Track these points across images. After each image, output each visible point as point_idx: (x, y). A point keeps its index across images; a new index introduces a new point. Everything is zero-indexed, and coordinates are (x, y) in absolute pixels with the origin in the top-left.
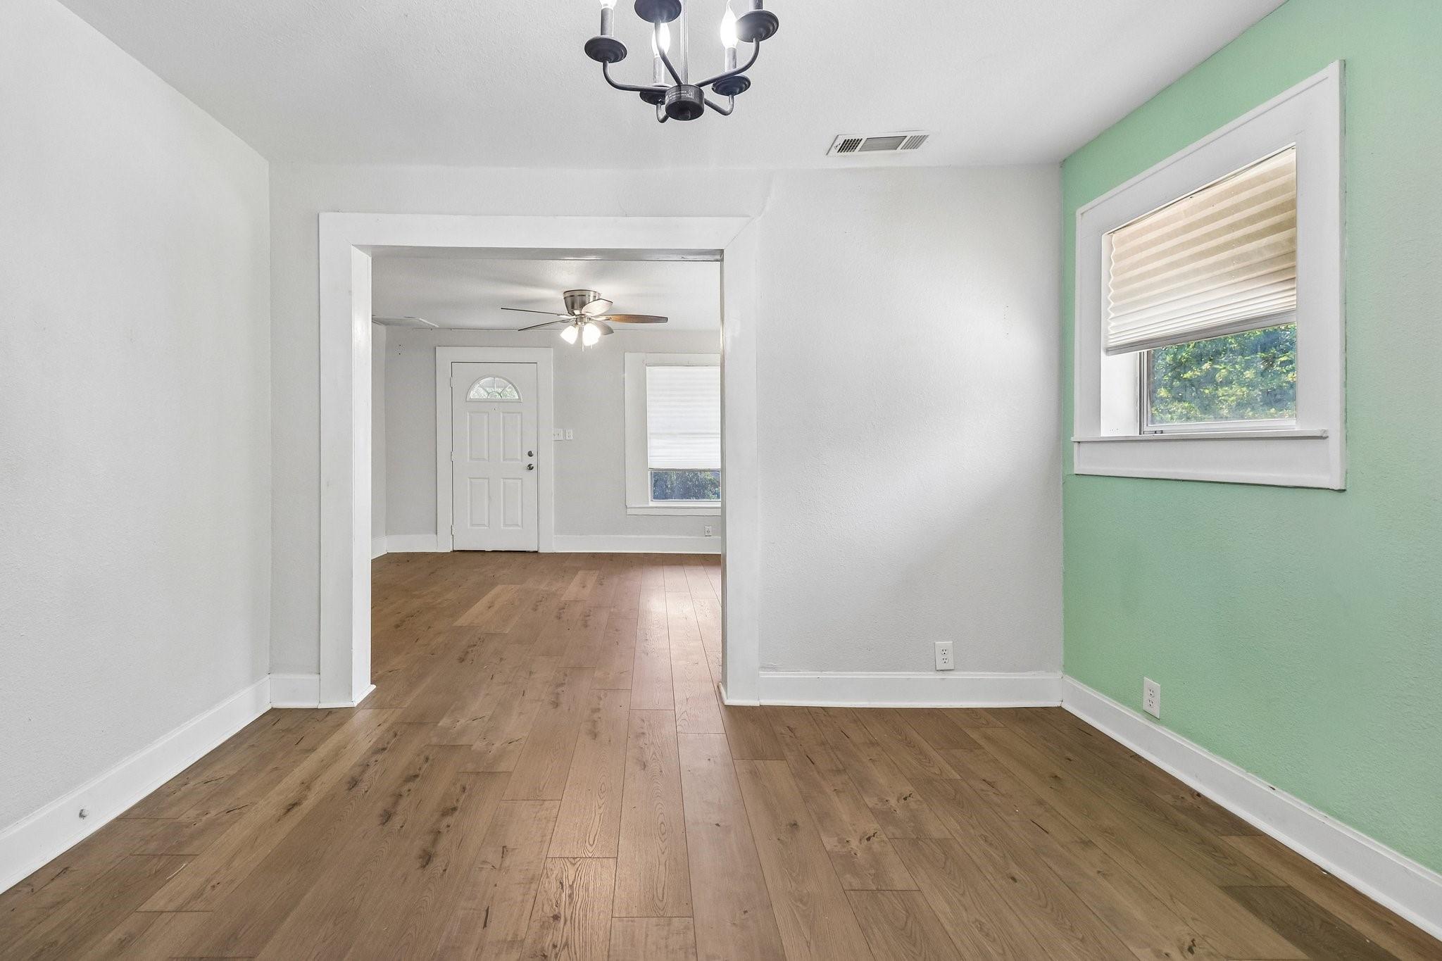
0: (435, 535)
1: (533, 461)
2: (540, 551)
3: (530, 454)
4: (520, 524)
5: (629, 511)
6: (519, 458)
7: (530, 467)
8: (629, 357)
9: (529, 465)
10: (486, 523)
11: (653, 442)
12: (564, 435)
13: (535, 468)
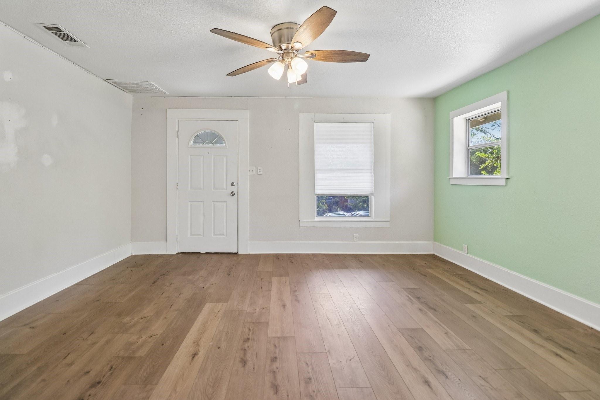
0: (166, 242)
1: (234, 189)
2: (239, 253)
3: (233, 185)
4: (225, 233)
5: (301, 224)
6: (225, 187)
7: (233, 194)
8: (301, 115)
9: (232, 193)
10: (201, 233)
11: (318, 176)
12: (257, 171)
13: (236, 195)
